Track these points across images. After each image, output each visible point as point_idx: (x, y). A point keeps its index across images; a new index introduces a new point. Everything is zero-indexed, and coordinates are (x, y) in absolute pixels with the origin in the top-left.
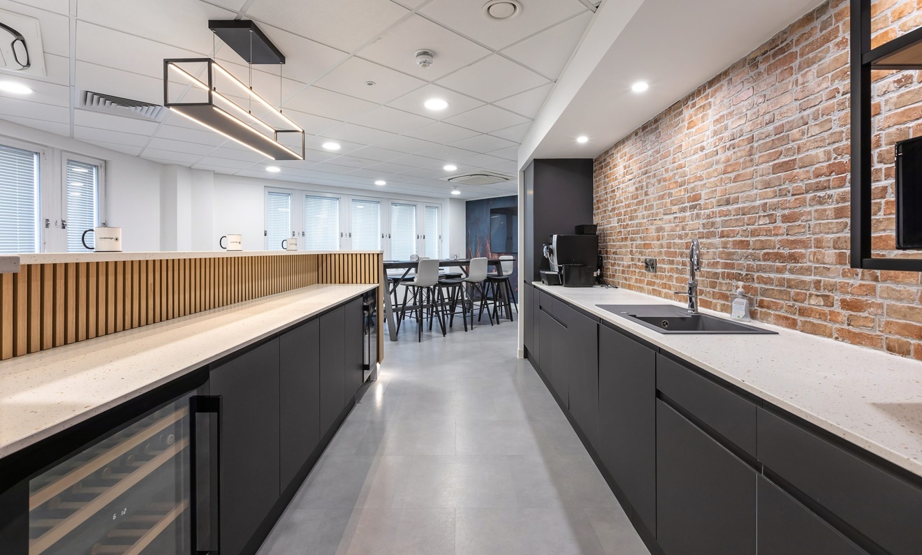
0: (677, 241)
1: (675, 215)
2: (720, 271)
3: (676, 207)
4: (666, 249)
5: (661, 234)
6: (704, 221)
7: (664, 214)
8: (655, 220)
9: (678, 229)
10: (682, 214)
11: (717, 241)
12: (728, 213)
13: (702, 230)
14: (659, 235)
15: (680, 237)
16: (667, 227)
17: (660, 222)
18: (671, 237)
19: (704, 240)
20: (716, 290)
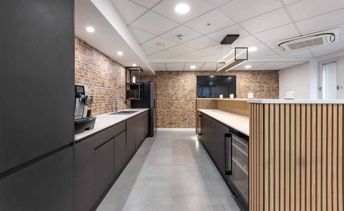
0: (99, 95)
1: (98, 87)
2: (108, 103)
3: (98, 84)
4: (95, 98)
5: (93, 92)
6: (106, 91)
7: (95, 86)
8: (91, 86)
9: (99, 92)
10: (100, 87)
11: (107, 96)
12: (109, 90)
13: (105, 93)
14: (93, 93)
15: (100, 95)
16: (96, 90)
17: (93, 88)
18: (97, 94)
19: (105, 96)
20: (108, 108)
